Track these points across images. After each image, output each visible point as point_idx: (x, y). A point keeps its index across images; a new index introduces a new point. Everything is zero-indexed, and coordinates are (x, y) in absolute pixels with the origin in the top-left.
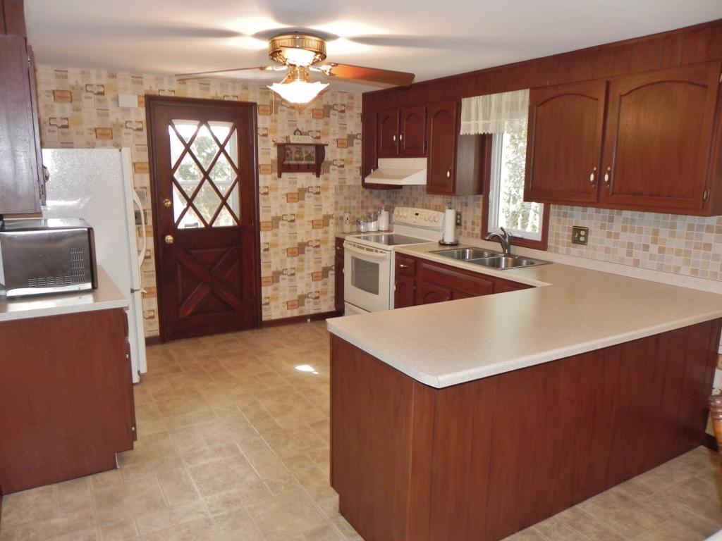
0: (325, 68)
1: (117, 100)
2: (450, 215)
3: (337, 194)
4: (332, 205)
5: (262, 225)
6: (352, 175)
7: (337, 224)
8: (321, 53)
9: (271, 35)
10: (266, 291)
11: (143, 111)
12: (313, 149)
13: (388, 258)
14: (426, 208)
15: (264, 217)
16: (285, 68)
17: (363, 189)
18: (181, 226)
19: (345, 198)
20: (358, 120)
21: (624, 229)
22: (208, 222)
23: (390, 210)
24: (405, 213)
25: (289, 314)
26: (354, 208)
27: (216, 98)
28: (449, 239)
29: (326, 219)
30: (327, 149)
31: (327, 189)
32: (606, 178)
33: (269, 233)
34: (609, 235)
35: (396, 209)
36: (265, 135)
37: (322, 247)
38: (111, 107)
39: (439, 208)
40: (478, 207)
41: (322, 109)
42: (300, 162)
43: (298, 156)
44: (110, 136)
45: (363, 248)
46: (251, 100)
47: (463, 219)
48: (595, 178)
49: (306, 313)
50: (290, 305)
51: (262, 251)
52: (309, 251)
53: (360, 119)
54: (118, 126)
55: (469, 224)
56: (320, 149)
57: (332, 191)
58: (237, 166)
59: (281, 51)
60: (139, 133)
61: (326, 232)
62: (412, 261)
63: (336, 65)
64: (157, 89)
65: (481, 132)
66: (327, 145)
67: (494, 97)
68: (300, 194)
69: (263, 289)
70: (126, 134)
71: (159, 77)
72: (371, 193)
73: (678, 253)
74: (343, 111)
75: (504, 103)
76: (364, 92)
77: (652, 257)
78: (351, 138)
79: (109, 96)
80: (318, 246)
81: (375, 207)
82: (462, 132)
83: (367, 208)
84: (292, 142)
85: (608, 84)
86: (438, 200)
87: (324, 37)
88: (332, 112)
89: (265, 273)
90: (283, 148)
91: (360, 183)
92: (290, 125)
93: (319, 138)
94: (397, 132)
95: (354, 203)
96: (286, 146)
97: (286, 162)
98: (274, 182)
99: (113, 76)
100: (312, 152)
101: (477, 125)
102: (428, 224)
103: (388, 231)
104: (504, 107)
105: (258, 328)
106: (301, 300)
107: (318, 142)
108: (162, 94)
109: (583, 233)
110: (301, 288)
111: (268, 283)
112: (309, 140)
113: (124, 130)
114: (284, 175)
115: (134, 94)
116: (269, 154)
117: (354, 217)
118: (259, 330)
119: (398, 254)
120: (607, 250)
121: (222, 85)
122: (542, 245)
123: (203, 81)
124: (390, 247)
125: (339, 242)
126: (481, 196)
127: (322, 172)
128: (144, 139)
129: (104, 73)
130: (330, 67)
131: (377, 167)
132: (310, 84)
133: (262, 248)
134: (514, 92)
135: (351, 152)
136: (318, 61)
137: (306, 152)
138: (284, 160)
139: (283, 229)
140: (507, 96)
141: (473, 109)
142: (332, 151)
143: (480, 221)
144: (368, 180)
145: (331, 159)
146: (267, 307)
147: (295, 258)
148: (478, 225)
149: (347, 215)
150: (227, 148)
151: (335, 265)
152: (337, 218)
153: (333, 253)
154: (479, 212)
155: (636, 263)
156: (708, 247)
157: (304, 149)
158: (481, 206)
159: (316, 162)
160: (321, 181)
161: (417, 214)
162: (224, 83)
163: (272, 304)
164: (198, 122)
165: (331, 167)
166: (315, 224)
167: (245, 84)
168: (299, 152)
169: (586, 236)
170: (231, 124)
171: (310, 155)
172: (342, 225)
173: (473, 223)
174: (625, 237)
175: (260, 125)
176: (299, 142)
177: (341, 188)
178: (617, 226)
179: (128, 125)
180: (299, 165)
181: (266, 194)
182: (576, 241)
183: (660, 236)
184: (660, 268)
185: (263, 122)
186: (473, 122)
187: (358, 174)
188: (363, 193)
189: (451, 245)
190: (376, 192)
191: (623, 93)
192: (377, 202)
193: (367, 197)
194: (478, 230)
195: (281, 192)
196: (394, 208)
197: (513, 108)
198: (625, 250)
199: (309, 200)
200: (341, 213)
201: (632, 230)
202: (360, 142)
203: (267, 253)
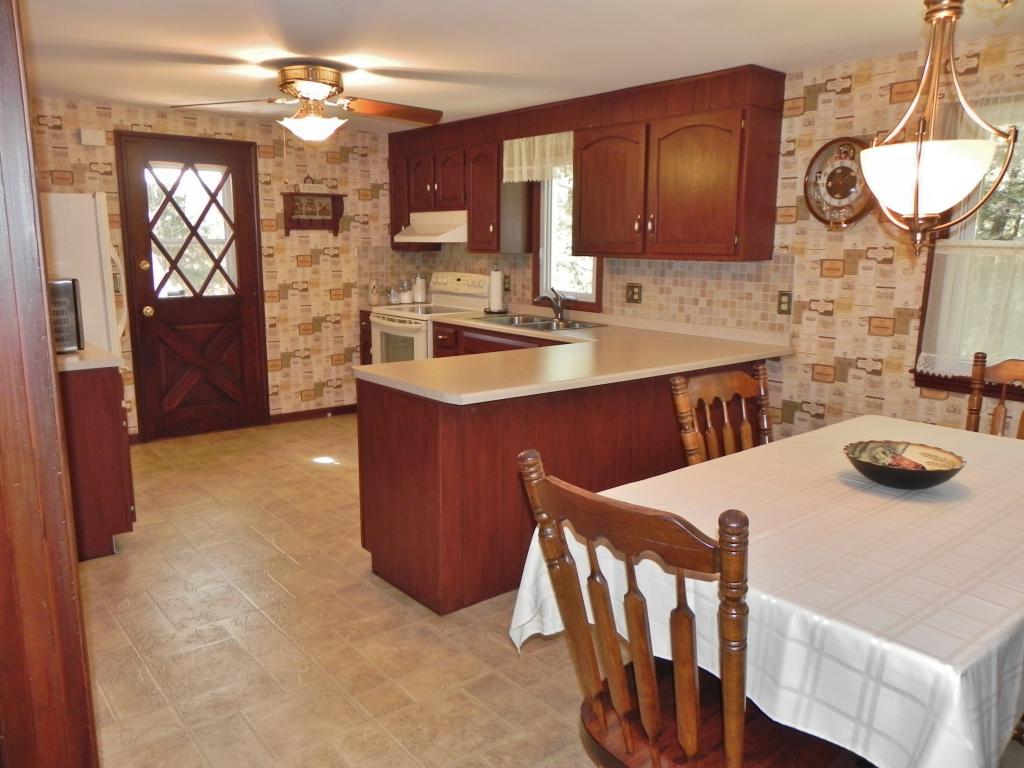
0: (343, 102)
1: (78, 135)
2: (496, 278)
3: (360, 257)
4: (354, 271)
5: (267, 295)
6: (379, 234)
7: (361, 295)
8: (338, 86)
9: (280, 64)
10: (274, 378)
11: (111, 150)
12: (329, 201)
13: (423, 329)
14: (470, 272)
15: (268, 285)
16: (296, 101)
17: (393, 252)
18: (163, 295)
19: (371, 263)
20: (384, 167)
21: (675, 283)
22: (198, 291)
23: (427, 277)
24: (444, 280)
25: (303, 407)
26: (382, 275)
27: (204, 136)
28: (496, 306)
29: (348, 287)
30: (347, 202)
31: (347, 251)
32: (650, 226)
33: (276, 305)
34: (662, 291)
35: (434, 274)
36: (268, 183)
37: (344, 323)
38: (71, 144)
39: (485, 272)
40: (528, 268)
41: (340, 151)
42: (312, 217)
43: (310, 209)
44: (70, 181)
45: (394, 321)
46: (248, 139)
47: (512, 283)
48: (640, 226)
49: (325, 405)
50: (304, 395)
51: (267, 327)
52: (327, 327)
53: (386, 165)
54: (80, 169)
55: (519, 289)
56: (337, 201)
57: (354, 253)
58: (233, 220)
59: (293, 82)
60: (109, 178)
61: (348, 305)
62: (451, 330)
63: (354, 99)
64: (130, 124)
65: (525, 179)
66: (346, 196)
67: (538, 138)
68: (314, 257)
69: (270, 374)
70: (90, 178)
71: (132, 108)
72: (403, 255)
73: (725, 305)
74: (364, 155)
75: (548, 147)
76: (390, 132)
77: (701, 311)
78: (376, 188)
79: (68, 130)
80: (338, 322)
81: (408, 274)
82: (505, 179)
83: (399, 274)
84: (301, 191)
85: (648, 127)
86: (483, 260)
87: (341, 68)
88: (351, 156)
89: (271, 355)
90: (291, 199)
91: (389, 244)
92: (298, 171)
93: (335, 187)
94: (431, 181)
95: (382, 269)
96: (295, 197)
97: (295, 217)
98: (281, 241)
99: (72, 106)
100: (328, 205)
101: (521, 172)
102: (473, 290)
103: (426, 302)
104: (548, 152)
105: (264, 424)
106: (320, 388)
107: (335, 192)
108: (135, 129)
109: (636, 290)
110: (318, 376)
111: (276, 368)
112: (323, 189)
113: (88, 174)
114: (293, 233)
115: (99, 129)
116: (273, 206)
117: (382, 286)
118: (266, 427)
119: (436, 324)
120: (661, 307)
121: (211, 120)
122: (596, 307)
123: (188, 114)
124: (426, 317)
125: (365, 316)
126: (531, 255)
127: (340, 230)
128: (114, 187)
129: (61, 102)
130: (348, 101)
131: (409, 224)
132: (326, 120)
133: (267, 325)
134: (558, 134)
135: (376, 206)
136: (334, 94)
137: (320, 205)
138: (293, 214)
139: (294, 299)
140: (550, 139)
141: (516, 152)
142: (353, 204)
143: (531, 284)
144: (398, 239)
145: (351, 214)
146: (275, 397)
147: (309, 337)
148: (528, 289)
149: (374, 283)
150: (220, 198)
151: (361, 346)
152: (360, 287)
153: (358, 331)
154: (529, 273)
155: (688, 319)
156: (749, 296)
157: (317, 201)
158: (531, 266)
159: (333, 216)
160: (339, 241)
161: (459, 280)
162: (215, 117)
163: (282, 395)
164: (182, 165)
165: (352, 224)
166: (334, 294)
167: (242, 119)
168: (311, 204)
169: (639, 294)
170: (225, 168)
171: (324, 208)
172: (367, 296)
173: (523, 286)
174: (678, 292)
175: (261, 170)
176: (310, 192)
177: (365, 250)
178: (668, 281)
179: (93, 167)
180: (311, 220)
181: (271, 255)
182: (631, 300)
183: (708, 288)
184: (709, 322)
185: (264, 166)
186: (516, 169)
187: (386, 232)
188: (392, 256)
189: (499, 313)
190: (409, 255)
191: (662, 136)
192: (410, 268)
193: (398, 261)
194: (529, 294)
195: (290, 254)
196: (431, 275)
197: (557, 154)
198: (677, 305)
199: (325, 265)
200: (365, 281)
201: (683, 284)
202: (387, 193)
203: (273, 329)
